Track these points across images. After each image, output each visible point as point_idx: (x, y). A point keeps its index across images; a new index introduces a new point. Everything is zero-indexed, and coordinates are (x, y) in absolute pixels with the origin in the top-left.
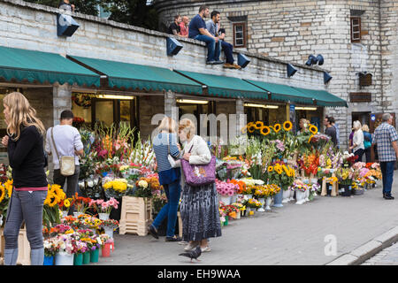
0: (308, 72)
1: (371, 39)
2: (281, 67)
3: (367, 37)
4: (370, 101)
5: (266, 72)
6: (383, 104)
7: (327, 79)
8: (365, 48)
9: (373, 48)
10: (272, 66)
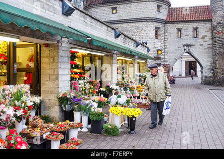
0: (143, 47)
1: (161, 38)
2: (134, 42)
3: (160, 37)
4: (161, 60)
5: (128, 43)
6: (165, 61)
7: (148, 51)
8: (160, 41)
9: (162, 41)
10: (130, 40)
